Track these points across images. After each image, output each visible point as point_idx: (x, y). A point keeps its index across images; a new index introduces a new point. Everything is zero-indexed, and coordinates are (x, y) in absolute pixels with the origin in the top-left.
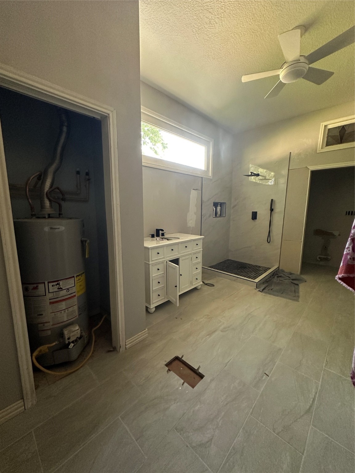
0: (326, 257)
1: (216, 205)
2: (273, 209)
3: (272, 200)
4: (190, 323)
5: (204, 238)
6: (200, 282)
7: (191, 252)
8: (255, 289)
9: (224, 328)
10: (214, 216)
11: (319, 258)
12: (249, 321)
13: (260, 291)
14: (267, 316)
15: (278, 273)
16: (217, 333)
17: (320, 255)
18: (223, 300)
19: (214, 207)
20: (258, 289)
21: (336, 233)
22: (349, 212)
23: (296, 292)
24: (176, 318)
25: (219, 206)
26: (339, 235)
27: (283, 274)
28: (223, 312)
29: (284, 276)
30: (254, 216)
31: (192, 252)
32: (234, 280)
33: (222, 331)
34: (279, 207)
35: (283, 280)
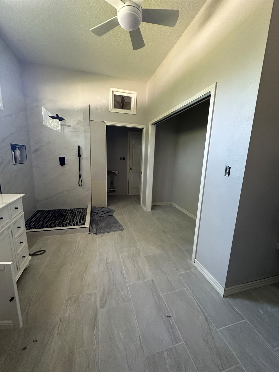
0: (113, 189)
1: (14, 147)
2: (80, 155)
3: (79, 146)
4: (56, 334)
5: (24, 196)
6: (28, 258)
7: (10, 224)
8: (89, 233)
9: (101, 300)
10: (14, 163)
11: (110, 191)
12: (113, 271)
13: (95, 234)
14: (120, 256)
15: (94, 211)
16: (99, 314)
17: (110, 189)
18: (71, 264)
19: (12, 150)
20: (91, 232)
21: (117, 172)
22: (122, 158)
23: (116, 222)
24: (25, 348)
25: (18, 149)
26: (118, 174)
27: (97, 210)
28: (83, 279)
29: (100, 212)
30: (62, 161)
31: (11, 222)
32: (64, 233)
33: (102, 307)
34: (85, 153)
35: (101, 216)
